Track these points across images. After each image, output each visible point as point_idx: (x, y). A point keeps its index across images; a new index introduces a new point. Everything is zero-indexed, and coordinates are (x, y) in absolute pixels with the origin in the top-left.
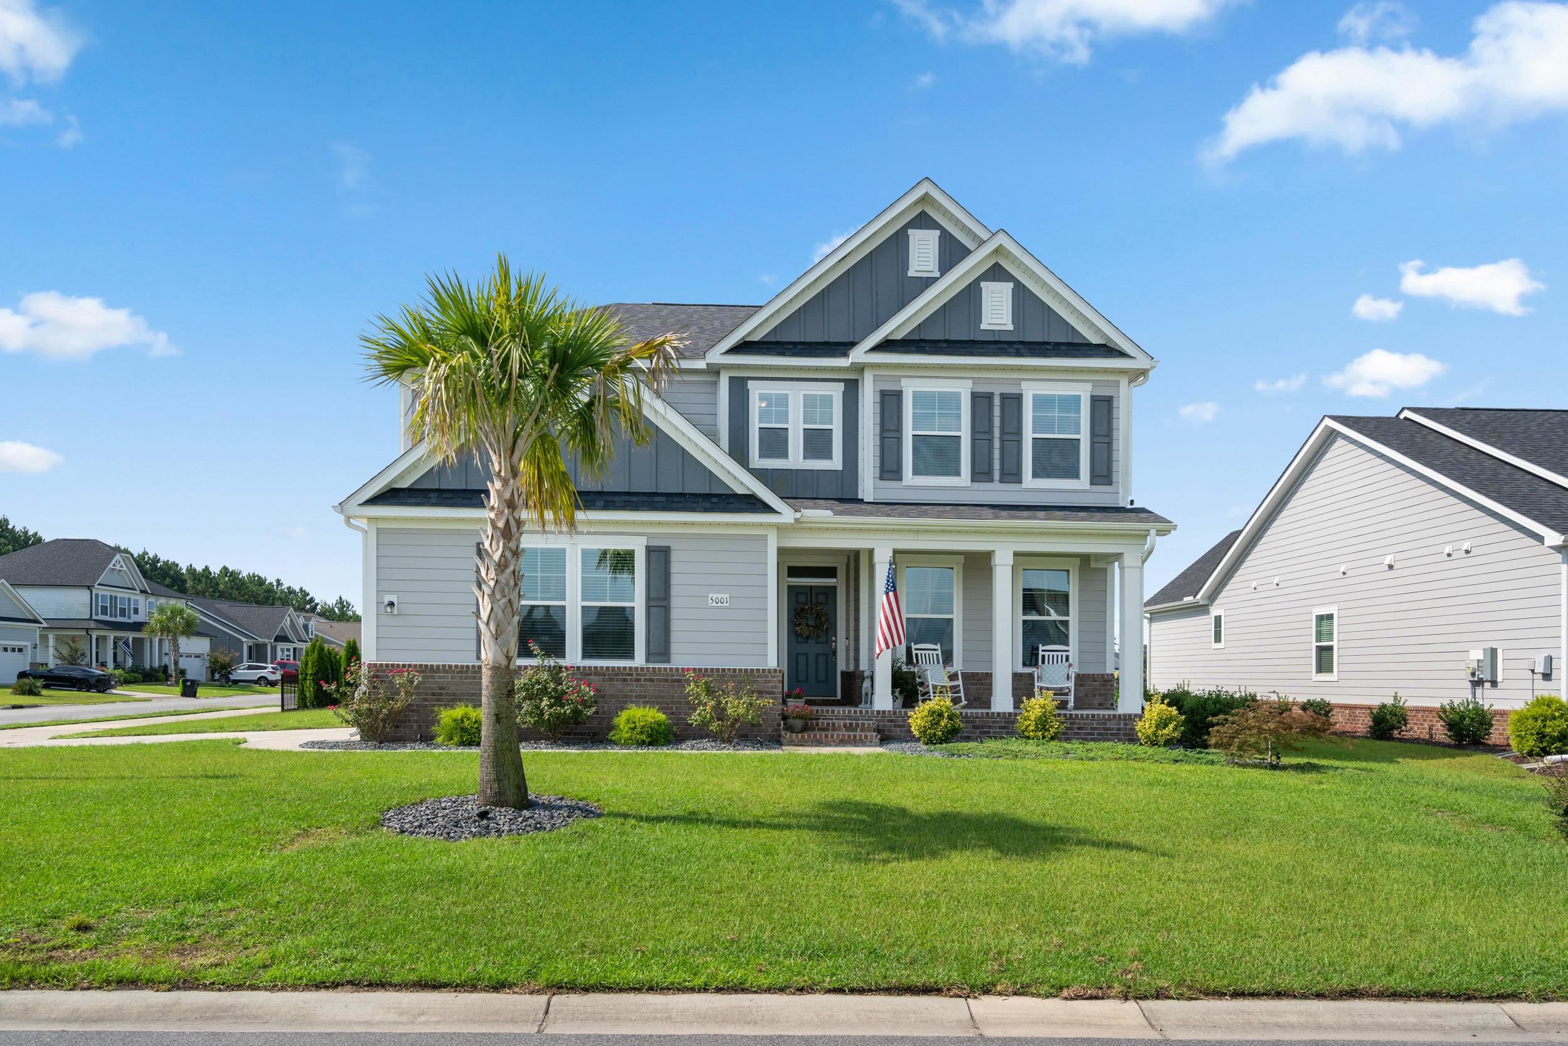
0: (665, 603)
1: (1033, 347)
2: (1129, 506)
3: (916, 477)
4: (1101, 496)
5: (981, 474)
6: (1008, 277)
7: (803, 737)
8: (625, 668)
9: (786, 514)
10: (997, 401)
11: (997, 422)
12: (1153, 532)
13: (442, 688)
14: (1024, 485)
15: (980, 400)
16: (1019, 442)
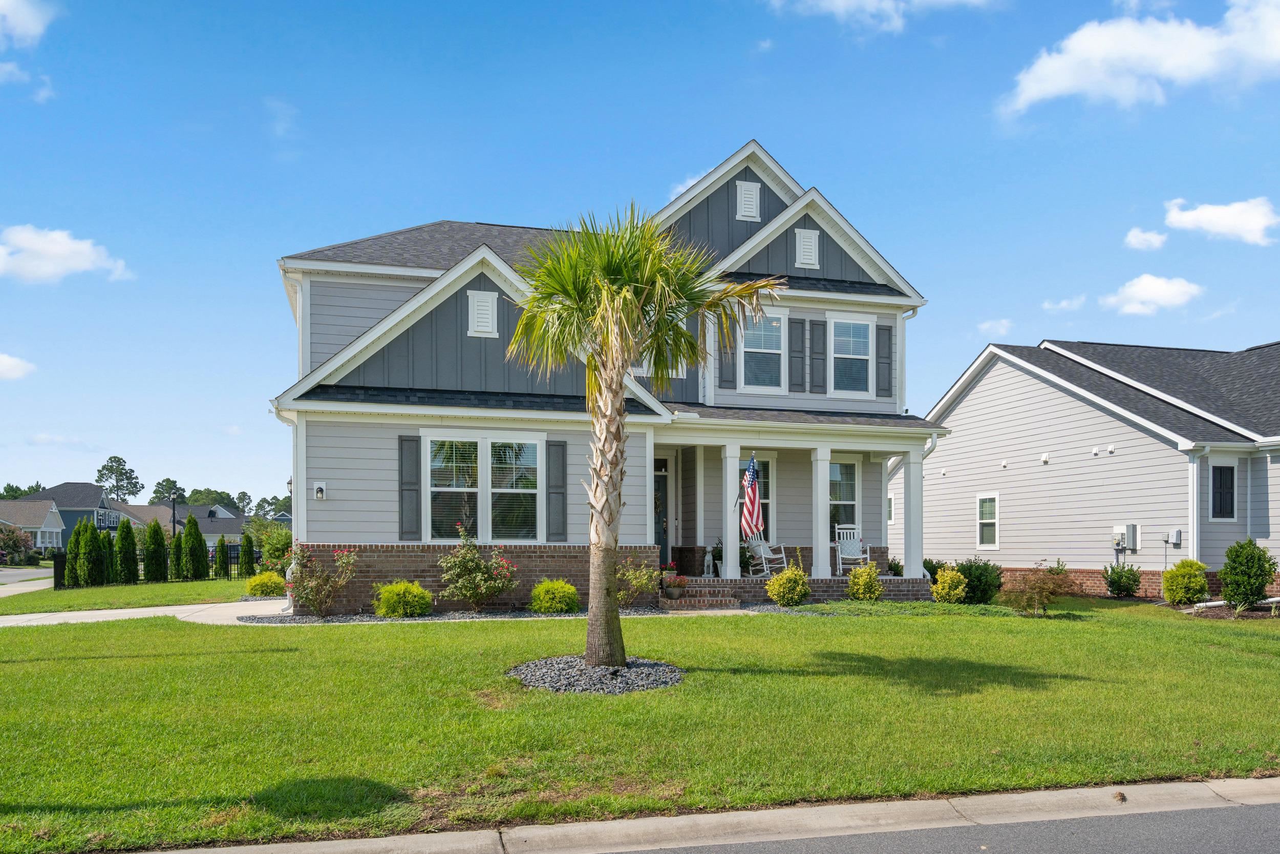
0: (562, 491)
1: (836, 284)
2: (904, 414)
3: (746, 386)
4: (883, 406)
5: (796, 385)
6: (816, 226)
7: (681, 602)
8: (530, 547)
9: (665, 416)
10: (808, 327)
11: (808, 344)
12: (935, 435)
13: (369, 566)
14: (828, 396)
15: (795, 325)
16: (825, 360)
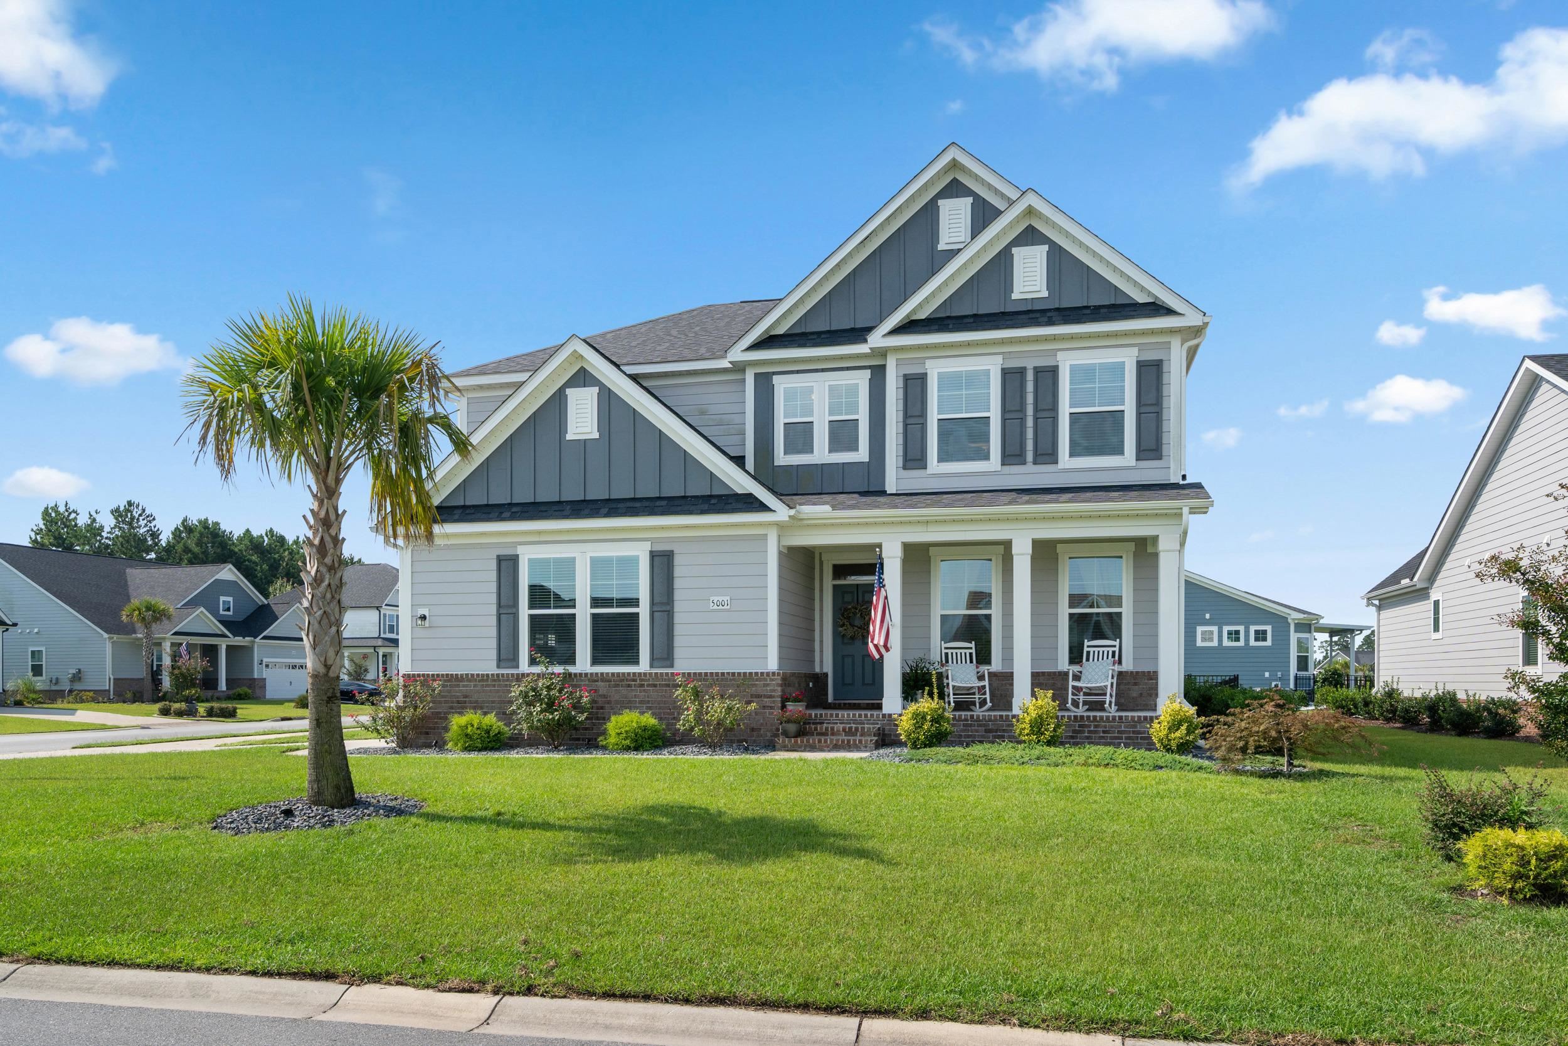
0: (668, 608)
1: (1068, 313)
2: (1182, 482)
3: (940, 464)
4: (1150, 473)
5: (1012, 455)
6: (1042, 239)
7: (796, 742)
8: (629, 674)
9: (781, 512)
10: (1030, 376)
11: (1030, 399)
12: (1186, 510)
14: (1061, 465)
15: (1012, 377)
16: (1055, 420)
